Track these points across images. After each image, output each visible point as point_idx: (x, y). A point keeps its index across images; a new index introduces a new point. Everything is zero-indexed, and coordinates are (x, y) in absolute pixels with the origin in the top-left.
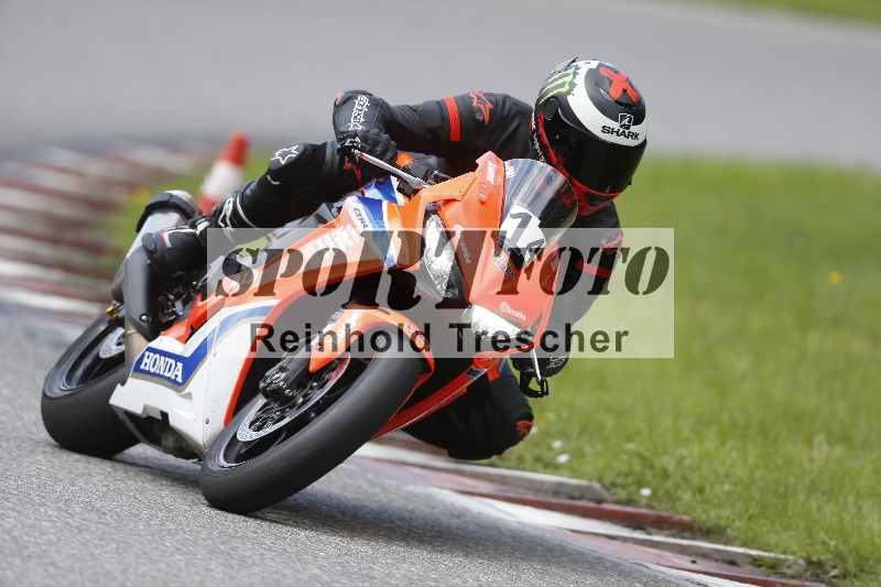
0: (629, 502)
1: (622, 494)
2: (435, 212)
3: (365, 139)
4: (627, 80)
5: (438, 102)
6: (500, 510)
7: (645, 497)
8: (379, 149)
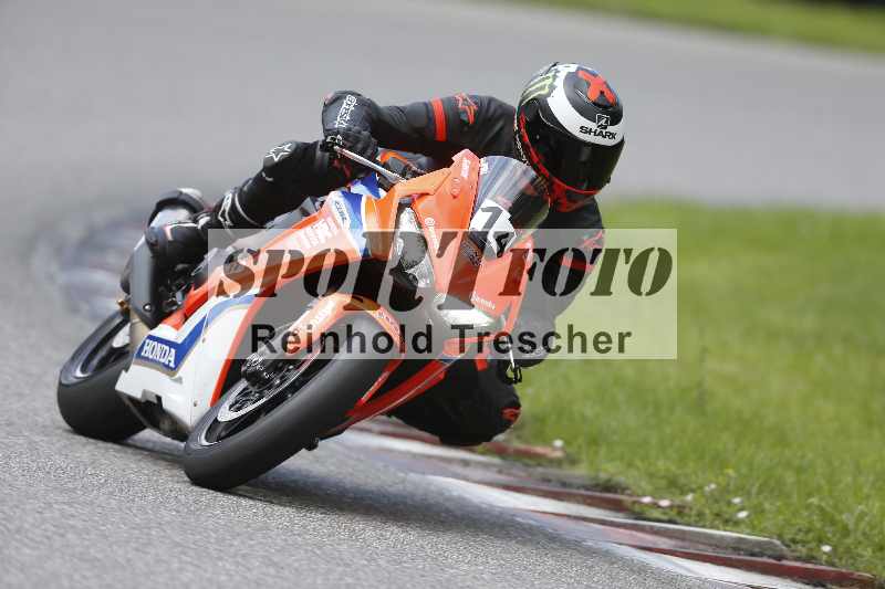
0: (810, 559)
1: (802, 550)
2: (409, 205)
3: (346, 136)
4: (605, 83)
5: (425, 104)
6: (681, 567)
7: (825, 553)
8: (360, 146)
